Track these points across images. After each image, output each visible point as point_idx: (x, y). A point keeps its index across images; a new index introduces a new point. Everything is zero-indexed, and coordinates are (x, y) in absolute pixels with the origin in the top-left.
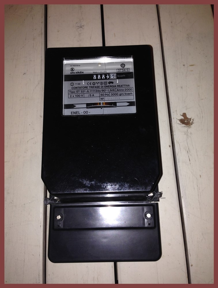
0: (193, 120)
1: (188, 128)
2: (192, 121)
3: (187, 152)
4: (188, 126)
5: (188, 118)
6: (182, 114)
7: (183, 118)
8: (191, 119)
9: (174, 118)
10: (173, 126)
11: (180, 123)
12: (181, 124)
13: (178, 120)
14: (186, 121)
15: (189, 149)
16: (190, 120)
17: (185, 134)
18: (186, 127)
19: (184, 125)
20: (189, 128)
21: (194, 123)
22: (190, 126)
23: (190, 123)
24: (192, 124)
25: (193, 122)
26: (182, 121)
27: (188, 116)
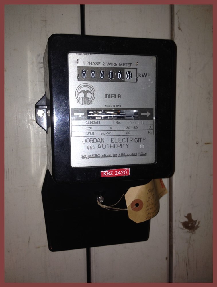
0: (199, 223)
1: (191, 234)
2: (197, 224)
3: (187, 264)
4: (191, 232)
5: (193, 220)
6: (186, 215)
7: (186, 220)
8: (196, 221)
9: (176, 221)
10: (173, 231)
11: (182, 226)
12: (184, 228)
13: (181, 223)
14: (190, 225)
15: (188, 260)
16: (196, 223)
17: (187, 242)
18: (190, 232)
19: (187, 230)
20: (193, 234)
21: (199, 227)
22: (194, 231)
23: (195, 226)
24: (196, 229)
25: (199, 225)
26: (186, 225)
27: (194, 218)
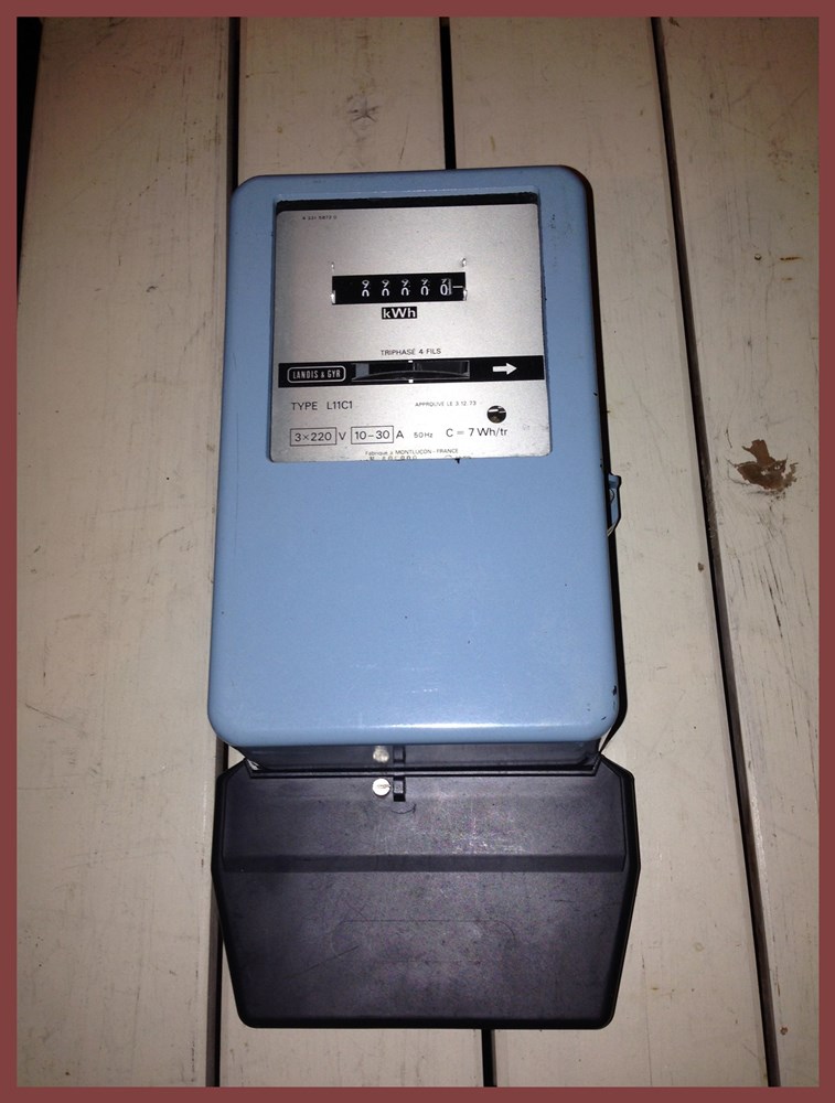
0: (793, 466)
1: (773, 497)
2: (788, 470)
3: (771, 590)
4: (773, 493)
5: (774, 460)
6: (750, 446)
7: (752, 458)
8: (784, 462)
9: (717, 461)
10: (714, 490)
11: (740, 477)
12: (747, 482)
13: (735, 466)
14: (764, 473)
15: (775, 578)
16: (783, 468)
17: (762, 522)
18: (767, 494)
19: (756, 487)
20: (778, 498)
21: (795, 481)
22: (780, 491)
23: (781, 478)
24: (786, 486)
25: (794, 475)
26: (750, 473)
27: (775, 453)
